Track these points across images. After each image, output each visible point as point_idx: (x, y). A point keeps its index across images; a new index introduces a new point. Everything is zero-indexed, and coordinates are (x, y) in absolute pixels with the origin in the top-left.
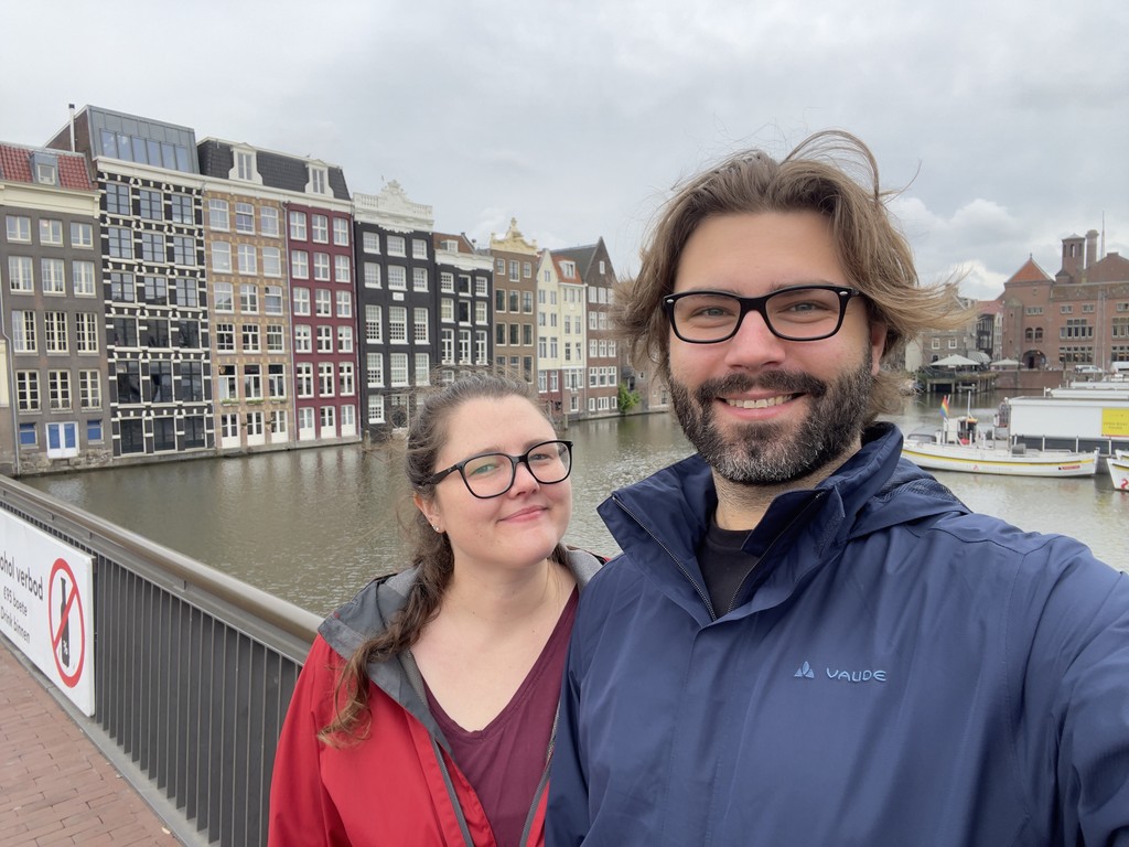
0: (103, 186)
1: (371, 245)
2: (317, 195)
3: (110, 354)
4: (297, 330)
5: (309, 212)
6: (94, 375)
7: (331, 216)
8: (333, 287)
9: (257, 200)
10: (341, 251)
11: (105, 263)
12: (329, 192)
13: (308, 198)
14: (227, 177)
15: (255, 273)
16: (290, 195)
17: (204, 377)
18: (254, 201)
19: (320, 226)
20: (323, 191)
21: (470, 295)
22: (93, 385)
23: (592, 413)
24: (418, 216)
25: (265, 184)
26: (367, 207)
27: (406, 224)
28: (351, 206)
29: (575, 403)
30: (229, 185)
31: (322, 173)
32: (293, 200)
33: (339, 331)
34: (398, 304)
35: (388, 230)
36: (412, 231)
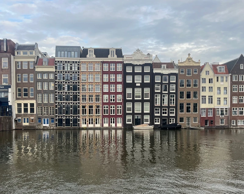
0: (56, 64)
1: (129, 70)
2: (112, 57)
3: (56, 103)
4: (104, 96)
5: (109, 63)
6: (53, 108)
7: (116, 63)
8: (116, 83)
9: (94, 62)
10: (119, 73)
11: (56, 82)
12: (116, 56)
13: (109, 59)
14: (86, 57)
15: (93, 81)
16: (103, 59)
17: (78, 109)
19: (113, 66)
20: (114, 56)
21: (168, 82)
22: (53, 110)
23: (233, 126)
24: (146, 59)
25: (96, 57)
26: (128, 59)
27: (142, 62)
28: (123, 59)
29: (223, 121)
30: (86, 59)
31: (114, 51)
32: (104, 60)
33: (117, 96)
34: (138, 87)
35: (135, 64)
36: (144, 64)
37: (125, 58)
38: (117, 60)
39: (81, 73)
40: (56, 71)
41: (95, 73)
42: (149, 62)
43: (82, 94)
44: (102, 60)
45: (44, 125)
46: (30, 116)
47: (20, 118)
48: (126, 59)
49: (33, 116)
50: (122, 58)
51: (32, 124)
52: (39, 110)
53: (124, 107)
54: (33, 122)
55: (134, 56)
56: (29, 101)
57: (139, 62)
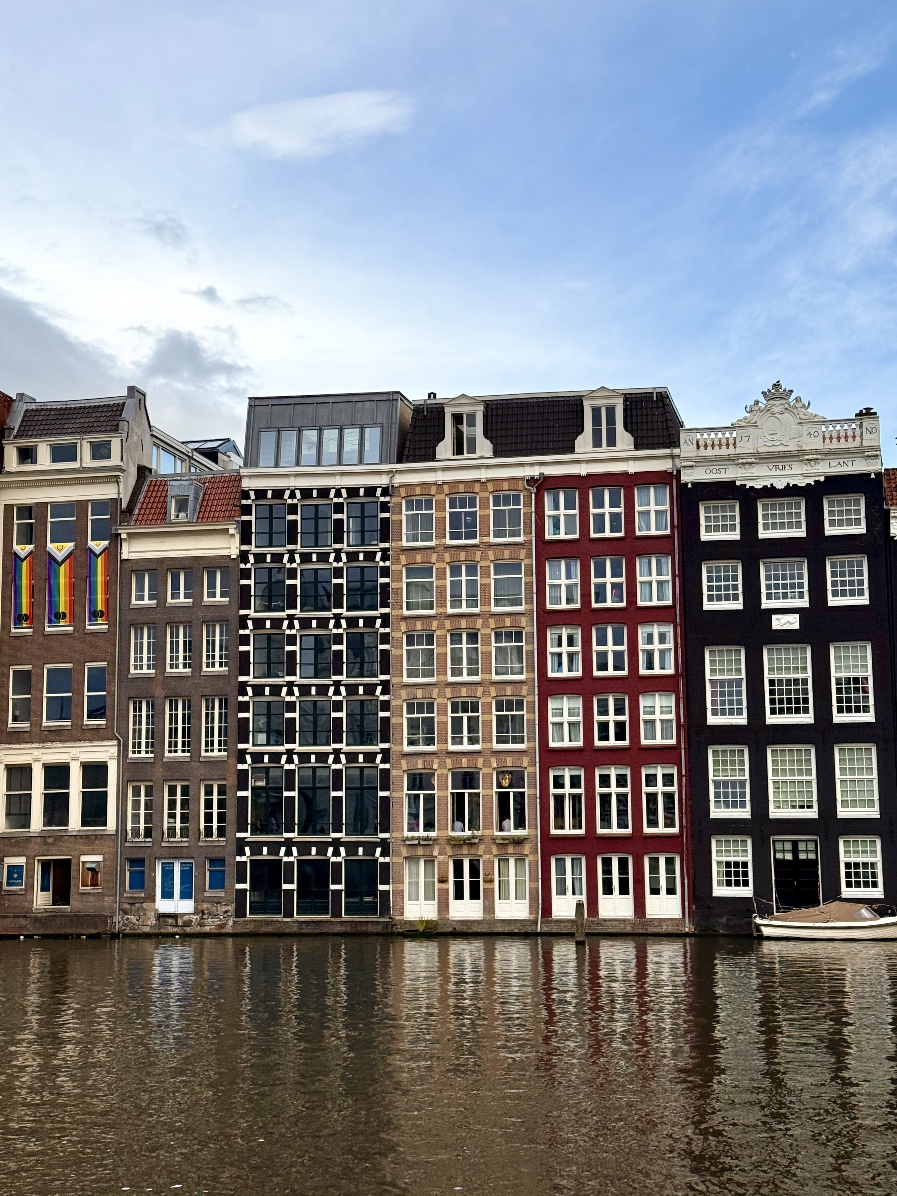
0: (247, 510)
1: (719, 525)
2: (600, 450)
3: (240, 756)
4: (552, 704)
5: (584, 486)
6: (222, 791)
7: (629, 483)
8: (633, 616)
9: (483, 484)
10: (651, 546)
11: (243, 622)
12: (625, 440)
13: (578, 462)
14: (432, 457)
15: (478, 610)
16: (543, 464)
17: (381, 794)
18: (477, 488)
19: (607, 507)
20: (612, 442)
22: (222, 804)
24: (835, 445)
25: (497, 453)
26: (710, 452)
27: (806, 469)
28: (673, 457)
30: (434, 470)
31: (611, 411)
32: (550, 471)
33: (644, 702)
34: (787, 637)
35: (760, 487)
36: (822, 479)
37: (686, 450)
38: (632, 468)
39: (403, 559)
40: (244, 556)
41: (491, 555)
42: (858, 466)
43: (404, 694)
44: (535, 472)
45: (164, 906)
46: (80, 845)
47: (21, 861)
48: (694, 454)
49: (96, 846)
50: (666, 451)
51: (91, 899)
52: (136, 805)
53: (688, 781)
54: (94, 884)
55: (751, 431)
56: (74, 752)
57: (784, 468)
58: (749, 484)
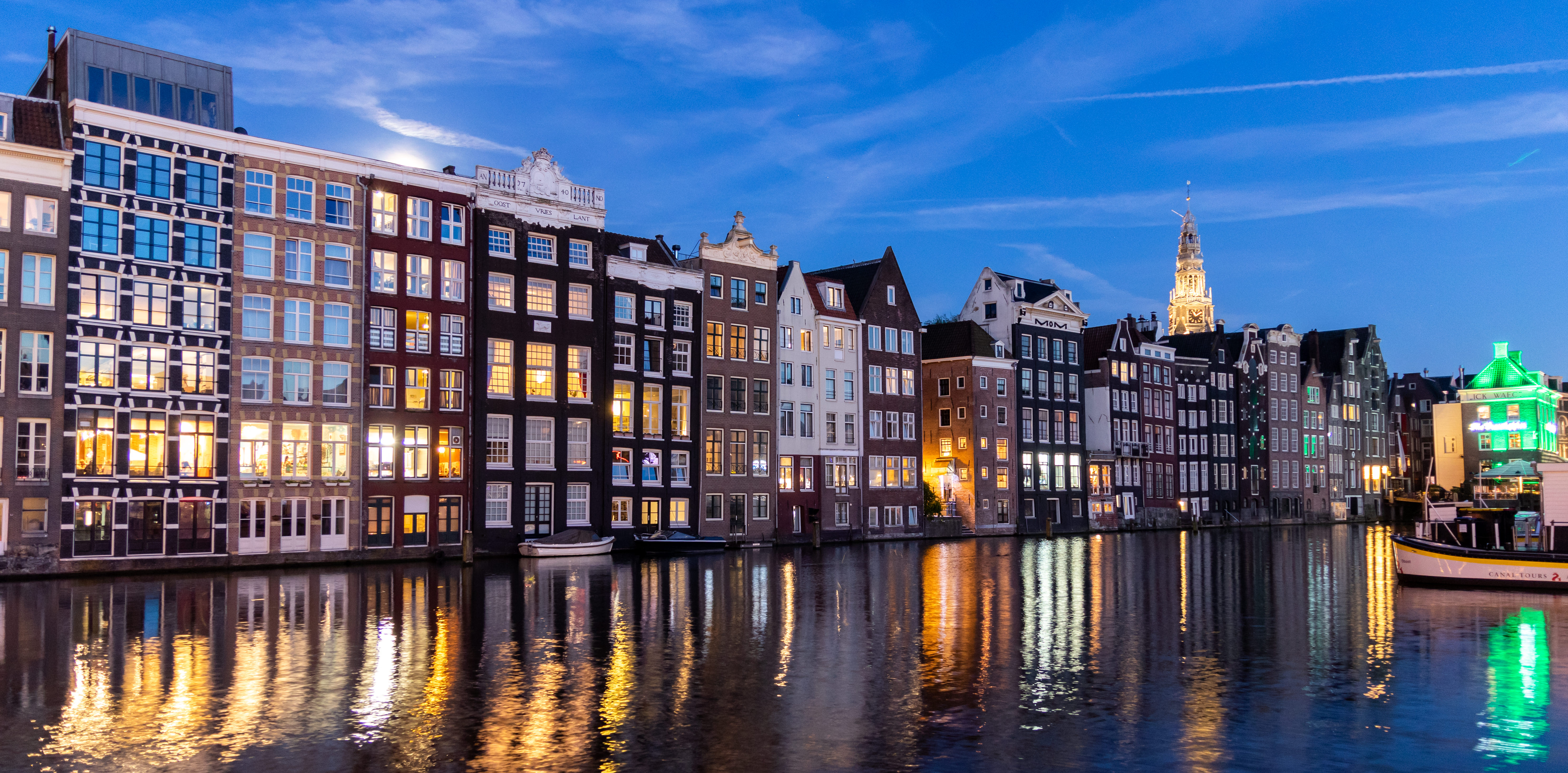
0: (79, 144)
1: (501, 246)
5: (402, 192)
7: (437, 199)
8: (436, 307)
9: (321, 172)
10: (451, 252)
11: (73, 258)
13: (402, 172)
15: (311, 282)
16: (374, 167)
17: (217, 440)
18: (316, 173)
19: (419, 215)
21: (662, 329)
22: (39, 444)
23: (874, 531)
24: (579, 203)
26: (496, 188)
27: (560, 216)
28: (472, 186)
29: (844, 513)
30: (277, 149)
32: (378, 175)
34: (542, 338)
35: (530, 223)
36: (570, 227)
37: (481, 183)
38: (440, 187)
39: (245, 225)
40: (75, 191)
41: (327, 237)
42: (590, 222)
43: (245, 350)
44: (366, 173)
48: (486, 187)
50: (467, 180)
53: (473, 441)
55: (526, 179)
57: (546, 213)
58: (524, 219)
